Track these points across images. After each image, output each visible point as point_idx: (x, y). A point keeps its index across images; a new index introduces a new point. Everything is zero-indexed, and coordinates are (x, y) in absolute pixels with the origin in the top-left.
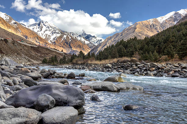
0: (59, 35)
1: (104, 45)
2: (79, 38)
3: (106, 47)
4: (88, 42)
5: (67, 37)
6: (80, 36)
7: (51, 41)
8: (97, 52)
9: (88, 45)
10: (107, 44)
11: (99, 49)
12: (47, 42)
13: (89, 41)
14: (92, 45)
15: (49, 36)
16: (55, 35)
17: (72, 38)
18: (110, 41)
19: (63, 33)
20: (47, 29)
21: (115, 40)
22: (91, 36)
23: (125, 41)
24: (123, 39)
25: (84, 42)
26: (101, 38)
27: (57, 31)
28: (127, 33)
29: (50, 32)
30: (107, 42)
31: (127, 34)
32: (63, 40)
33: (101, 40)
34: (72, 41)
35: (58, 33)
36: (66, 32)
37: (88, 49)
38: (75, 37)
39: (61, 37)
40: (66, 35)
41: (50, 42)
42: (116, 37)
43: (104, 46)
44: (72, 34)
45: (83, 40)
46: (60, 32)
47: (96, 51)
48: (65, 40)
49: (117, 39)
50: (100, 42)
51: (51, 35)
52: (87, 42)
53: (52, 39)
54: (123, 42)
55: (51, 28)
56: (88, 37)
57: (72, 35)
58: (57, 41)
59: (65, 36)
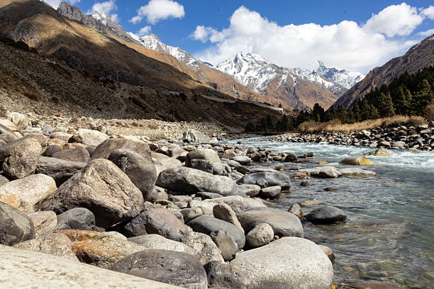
0: (272, 76)
1: (364, 87)
2: (312, 78)
3: (368, 91)
4: (331, 84)
5: (289, 78)
6: (313, 73)
7: (258, 89)
8: (351, 102)
9: (330, 89)
10: (373, 84)
11: (354, 96)
12: (251, 91)
13: (332, 81)
14: (340, 89)
15: (255, 79)
16: (265, 78)
17: (297, 79)
18: (378, 77)
19: (279, 70)
20: (251, 67)
21: (390, 74)
22: (336, 71)
23: (413, 75)
24: (406, 72)
25: (323, 84)
26: (358, 74)
27: (269, 69)
28: (419, 55)
29: (256, 73)
30: (372, 79)
31: (419, 57)
32: (280, 84)
33: (359, 77)
34: (298, 85)
35: (271, 73)
36: (287, 69)
37: (333, 97)
38: (305, 77)
39: (276, 79)
40: (285, 74)
41: (257, 91)
42: (393, 67)
43: (365, 89)
44: (297, 72)
45: (320, 80)
46: (274, 70)
47: (349, 101)
48: (286, 84)
49: (394, 71)
50: (357, 81)
51: (257, 77)
52: (328, 84)
53: (259, 85)
54: (407, 77)
55: (257, 65)
56: (330, 74)
57: (298, 74)
58: (270, 87)
59: (284, 77)
